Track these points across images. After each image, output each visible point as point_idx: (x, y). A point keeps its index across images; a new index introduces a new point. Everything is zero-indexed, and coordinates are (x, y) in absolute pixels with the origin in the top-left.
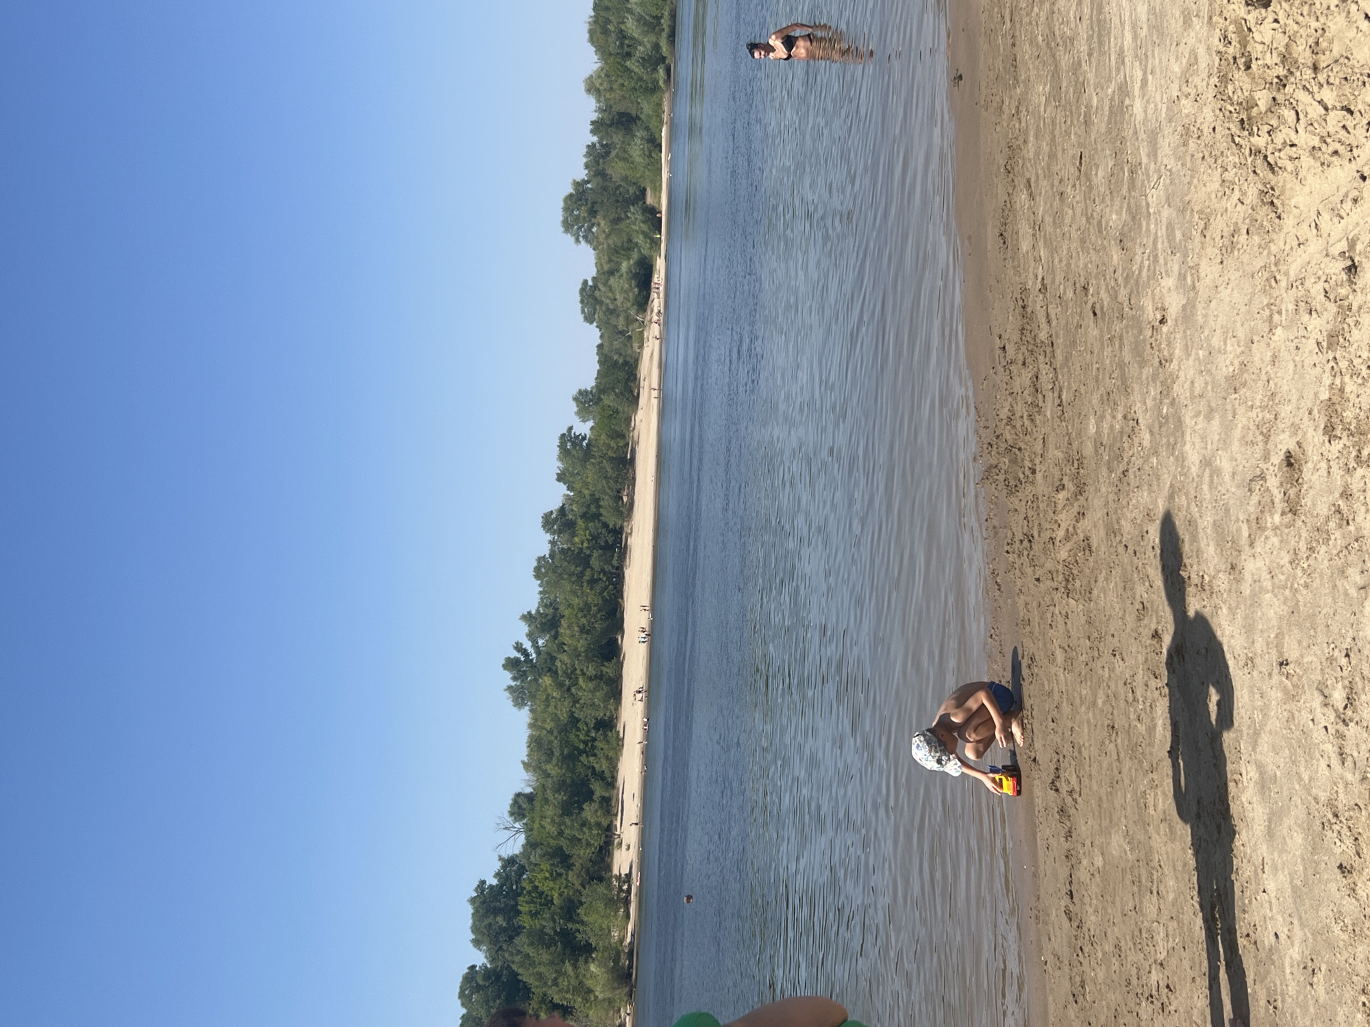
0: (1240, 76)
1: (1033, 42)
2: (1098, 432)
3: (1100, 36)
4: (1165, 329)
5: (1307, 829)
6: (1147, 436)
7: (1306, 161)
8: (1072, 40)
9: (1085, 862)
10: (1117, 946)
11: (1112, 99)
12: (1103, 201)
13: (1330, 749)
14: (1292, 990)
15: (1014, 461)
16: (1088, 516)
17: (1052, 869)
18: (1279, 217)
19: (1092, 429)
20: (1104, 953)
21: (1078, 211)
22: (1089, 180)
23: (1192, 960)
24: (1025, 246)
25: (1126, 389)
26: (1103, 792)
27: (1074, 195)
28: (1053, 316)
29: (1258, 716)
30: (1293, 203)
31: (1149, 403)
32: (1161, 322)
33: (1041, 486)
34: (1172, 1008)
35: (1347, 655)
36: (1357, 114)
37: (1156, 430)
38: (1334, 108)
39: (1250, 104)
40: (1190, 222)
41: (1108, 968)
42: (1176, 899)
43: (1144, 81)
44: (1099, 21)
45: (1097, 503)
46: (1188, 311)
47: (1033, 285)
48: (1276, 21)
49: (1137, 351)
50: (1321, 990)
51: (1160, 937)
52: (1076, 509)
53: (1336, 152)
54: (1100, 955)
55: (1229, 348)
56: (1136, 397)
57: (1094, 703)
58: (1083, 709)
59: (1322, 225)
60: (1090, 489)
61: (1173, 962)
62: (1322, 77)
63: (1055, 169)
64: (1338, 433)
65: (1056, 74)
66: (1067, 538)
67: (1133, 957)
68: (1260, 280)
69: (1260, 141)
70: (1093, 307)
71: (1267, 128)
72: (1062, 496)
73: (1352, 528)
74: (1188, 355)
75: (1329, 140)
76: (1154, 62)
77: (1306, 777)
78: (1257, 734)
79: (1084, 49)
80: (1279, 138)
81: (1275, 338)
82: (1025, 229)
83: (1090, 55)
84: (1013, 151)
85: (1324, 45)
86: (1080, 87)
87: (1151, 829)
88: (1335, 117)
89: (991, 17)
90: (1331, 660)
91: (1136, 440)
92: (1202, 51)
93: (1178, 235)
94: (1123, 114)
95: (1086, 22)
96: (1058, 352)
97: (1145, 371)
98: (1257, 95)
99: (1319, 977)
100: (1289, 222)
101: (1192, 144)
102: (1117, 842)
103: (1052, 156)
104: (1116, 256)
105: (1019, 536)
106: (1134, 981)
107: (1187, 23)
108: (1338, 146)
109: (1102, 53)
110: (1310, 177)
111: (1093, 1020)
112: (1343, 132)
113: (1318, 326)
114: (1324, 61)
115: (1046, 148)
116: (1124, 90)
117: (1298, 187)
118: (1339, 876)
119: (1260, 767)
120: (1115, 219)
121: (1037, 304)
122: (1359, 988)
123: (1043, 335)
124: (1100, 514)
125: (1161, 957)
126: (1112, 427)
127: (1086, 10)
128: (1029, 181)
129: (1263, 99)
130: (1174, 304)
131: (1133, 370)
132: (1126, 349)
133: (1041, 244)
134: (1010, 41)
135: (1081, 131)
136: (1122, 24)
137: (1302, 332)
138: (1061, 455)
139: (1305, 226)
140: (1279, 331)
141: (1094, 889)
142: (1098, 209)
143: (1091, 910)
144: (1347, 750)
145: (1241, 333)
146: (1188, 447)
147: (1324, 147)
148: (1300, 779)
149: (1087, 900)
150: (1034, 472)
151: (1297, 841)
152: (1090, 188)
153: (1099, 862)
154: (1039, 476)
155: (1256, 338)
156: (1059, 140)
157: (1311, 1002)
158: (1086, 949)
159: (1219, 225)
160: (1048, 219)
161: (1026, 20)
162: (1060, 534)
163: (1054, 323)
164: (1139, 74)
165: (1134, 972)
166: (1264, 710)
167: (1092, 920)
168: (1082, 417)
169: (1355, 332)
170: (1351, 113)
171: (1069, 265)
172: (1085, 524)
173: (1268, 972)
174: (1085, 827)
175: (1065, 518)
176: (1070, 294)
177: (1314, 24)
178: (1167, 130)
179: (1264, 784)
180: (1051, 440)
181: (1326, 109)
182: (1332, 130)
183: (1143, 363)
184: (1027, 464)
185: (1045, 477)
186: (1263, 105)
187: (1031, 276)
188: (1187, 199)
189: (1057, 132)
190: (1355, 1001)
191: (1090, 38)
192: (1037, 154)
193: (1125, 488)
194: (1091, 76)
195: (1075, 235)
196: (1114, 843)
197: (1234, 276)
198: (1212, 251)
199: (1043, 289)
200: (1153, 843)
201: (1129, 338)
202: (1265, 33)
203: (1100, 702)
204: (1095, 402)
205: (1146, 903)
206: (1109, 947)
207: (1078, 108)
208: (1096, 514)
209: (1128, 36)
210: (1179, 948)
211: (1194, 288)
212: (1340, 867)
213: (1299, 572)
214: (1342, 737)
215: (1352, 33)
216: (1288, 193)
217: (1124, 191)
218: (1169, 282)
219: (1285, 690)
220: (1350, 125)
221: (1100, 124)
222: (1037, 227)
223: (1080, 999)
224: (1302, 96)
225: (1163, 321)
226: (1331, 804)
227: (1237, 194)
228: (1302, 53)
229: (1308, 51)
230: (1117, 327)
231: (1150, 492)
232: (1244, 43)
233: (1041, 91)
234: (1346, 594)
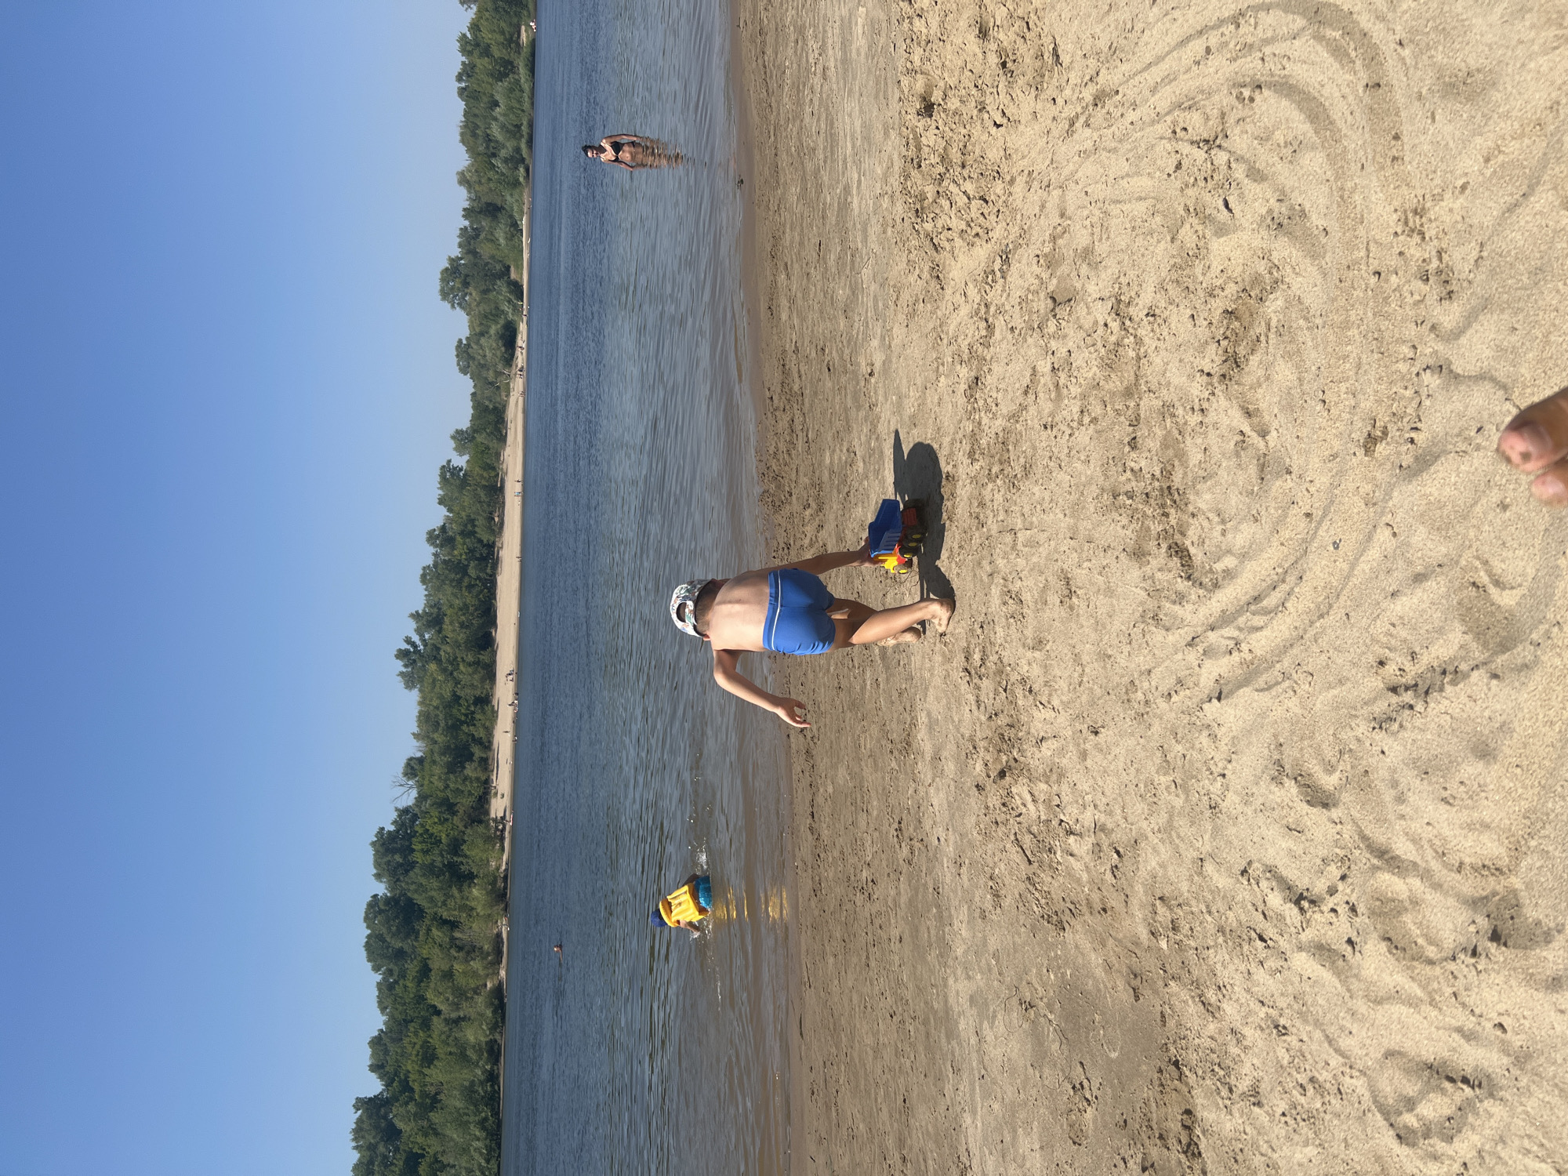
0: (914, 173)
1: (788, 151)
2: (831, 463)
3: (832, 146)
4: (873, 380)
5: (957, 759)
6: (861, 464)
7: (958, 242)
8: (814, 150)
9: (821, 790)
10: (842, 853)
11: (839, 198)
12: (834, 279)
13: (972, 698)
14: (948, 880)
15: (779, 487)
16: (825, 527)
17: (802, 796)
18: (942, 288)
19: (828, 461)
20: (834, 858)
21: (819, 287)
22: (826, 263)
23: (888, 860)
24: (784, 317)
25: (849, 429)
26: (833, 738)
27: (816, 275)
28: (803, 372)
29: (927, 675)
30: (951, 275)
31: (863, 438)
32: (870, 375)
33: (795, 506)
34: (875, 897)
35: (982, 627)
36: (990, 203)
37: (867, 460)
38: (975, 197)
39: (922, 198)
40: (888, 294)
41: (836, 869)
42: (878, 815)
43: (859, 181)
44: (831, 134)
45: (832, 517)
46: (887, 362)
47: (789, 347)
48: (937, 128)
49: (855, 399)
50: (965, 877)
51: (868, 844)
52: (817, 522)
53: (977, 235)
54: (830, 859)
55: (912, 394)
56: (855, 434)
57: (828, 670)
58: (821, 675)
59: (969, 293)
60: (826, 507)
61: (876, 862)
62: (965, 173)
63: (803, 254)
64: (977, 456)
65: (804, 179)
66: (811, 545)
67: (852, 860)
68: (930, 340)
69: (928, 226)
70: (828, 364)
71: (932, 215)
72: (808, 512)
73: (985, 530)
74: (887, 400)
75: (972, 224)
76: (865, 166)
77: (956, 719)
78: (927, 689)
79: (821, 157)
80: (940, 223)
81: (940, 385)
82: (784, 302)
83: (825, 162)
84: (776, 239)
85: (969, 147)
86: (819, 188)
87: (863, 763)
88: (976, 204)
89: (761, 133)
90: (972, 630)
91: (855, 468)
92: (896, 157)
93: (880, 305)
94: (847, 210)
95: (822, 135)
96: (806, 400)
97: (860, 414)
98: (927, 189)
99: (964, 870)
100: (948, 291)
101: (889, 230)
102: (842, 773)
103: (801, 243)
104: (842, 323)
105: (782, 545)
106: (852, 878)
107: (886, 134)
108: (978, 229)
109: (833, 161)
110: (961, 254)
111: (826, 908)
112: (982, 218)
113: (965, 373)
114: (970, 159)
115: (797, 238)
116: (847, 190)
117: (953, 263)
118: (977, 793)
119: (929, 714)
120: (842, 293)
121: (792, 362)
122: (988, 876)
123: (796, 388)
124: (833, 526)
125: (868, 859)
126: (840, 458)
127: (823, 126)
128: (786, 264)
129: (930, 191)
130: (878, 359)
131: (853, 413)
132: (849, 397)
133: (795, 315)
134: (774, 151)
135: (820, 225)
136: (845, 136)
137: (957, 379)
138: (807, 480)
139: (958, 295)
140: (942, 379)
141: (827, 810)
142: (831, 285)
143: (825, 826)
144: (982, 698)
145: (919, 381)
146: (886, 472)
147: (969, 230)
148: (953, 721)
149: (822, 818)
150: (791, 495)
151: (950, 767)
152: (826, 269)
153: (830, 790)
154: (794, 497)
155: (928, 385)
156: (805, 231)
157: (959, 888)
158: (822, 856)
159: (906, 296)
160: (799, 295)
161: (784, 134)
162: (807, 541)
163: (803, 378)
164: (856, 176)
165: (852, 871)
166: (931, 670)
167: (825, 833)
168: (821, 450)
169: (988, 377)
170: (987, 202)
171: (813, 331)
172: (823, 534)
173: (934, 867)
174: (823, 763)
175: (810, 530)
176: (814, 354)
177: (964, 131)
178: (873, 221)
179: (931, 728)
180: (801, 469)
181: (969, 198)
182: (973, 215)
183: (859, 408)
184: (787, 489)
185: (798, 499)
186: (930, 196)
187: (788, 340)
188: (886, 275)
189: (804, 225)
190: (986, 885)
191: (825, 148)
192: (792, 242)
193: (847, 505)
194: (826, 179)
195: (816, 307)
196: (840, 775)
197: (915, 336)
198: (901, 317)
199: (796, 351)
200: (864, 773)
201: (850, 388)
202: (929, 139)
203: (832, 669)
204: (829, 439)
205: (859, 819)
206: (836, 853)
207: (818, 205)
208: (830, 526)
209: (849, 145)
210: (880, 852)
211: (890, 346)
212: (977, 786)
213: (953, 565)
214: (979, 688)
215: (985, 137)
216: (947, 268)
217: (848, 272)
218: (875, 343)
219: (943, 655)
220: (986, 212)
221: (832, 219)
222: (792, 301)
223: (818, 893)
224: (953, 188)
225: (871, 374)
226: (972, 739)
227: (917, 271)
228: (955, 155)
229: (959, 153)
230: (843, 379)
231: (863, 507)
232: (919, 148)
233: (794, 190)
234: (982, 581)
